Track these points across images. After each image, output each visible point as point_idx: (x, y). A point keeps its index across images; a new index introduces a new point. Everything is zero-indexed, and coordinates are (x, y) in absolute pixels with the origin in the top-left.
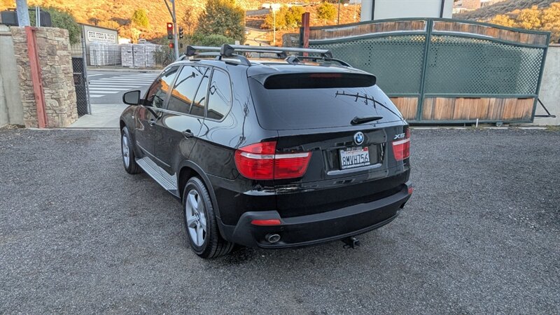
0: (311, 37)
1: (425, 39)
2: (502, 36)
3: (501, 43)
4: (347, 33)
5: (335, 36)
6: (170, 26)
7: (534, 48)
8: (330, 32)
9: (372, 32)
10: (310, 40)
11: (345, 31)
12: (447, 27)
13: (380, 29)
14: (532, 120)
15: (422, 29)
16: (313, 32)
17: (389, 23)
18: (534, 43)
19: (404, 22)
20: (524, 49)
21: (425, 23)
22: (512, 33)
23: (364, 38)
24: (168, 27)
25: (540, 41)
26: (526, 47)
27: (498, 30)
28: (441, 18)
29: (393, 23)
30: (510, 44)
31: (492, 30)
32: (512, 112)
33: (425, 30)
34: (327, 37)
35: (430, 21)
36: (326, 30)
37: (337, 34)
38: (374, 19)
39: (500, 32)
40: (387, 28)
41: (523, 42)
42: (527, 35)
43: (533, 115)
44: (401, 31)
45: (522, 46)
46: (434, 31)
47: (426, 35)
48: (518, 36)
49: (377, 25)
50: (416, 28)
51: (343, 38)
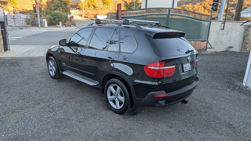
0: (122, 15)
1: (168, 17)
2: (196, 16)
3: (195, 19)
5: (132, 15)
6: (34, 6)
7: (206, 21)
8: (130, 13)
9: (147, 13)
10: (121, 16)
11: (136, 12)
12: (176, 12)
13: (150, 12)
14: (206, 49)
15: (167, 12)
16: (123, 12)
17: (154, 10)
18: (207, 19)
19: (159, 9)
20: (203, 22)
21: (168, 10)
22: (199, 15)
23: (143, 16)
24: (33, 7)
25: (209, 19)
26: (204, 21)
27: (194, 14)
28: (173, 8)
29: (155, 10)
30: (199, 20)
31: (192, 14)
32: (199, 47)
33: (167, 13)
34: (128, 15)
35: (169, 9)
36: (128, 12)
38: (147, 8)
39: (195, 15)
40: (153, 12)
41: (203, 19)
42: (204, 16)
43: (206, 48)
44: (158, 13)
45: (202, 21)
46: (171, 13)
47: (168, 15)
48: (201, 16)
49: (149, 10)
50: (164, 12)
51: (135, 15)
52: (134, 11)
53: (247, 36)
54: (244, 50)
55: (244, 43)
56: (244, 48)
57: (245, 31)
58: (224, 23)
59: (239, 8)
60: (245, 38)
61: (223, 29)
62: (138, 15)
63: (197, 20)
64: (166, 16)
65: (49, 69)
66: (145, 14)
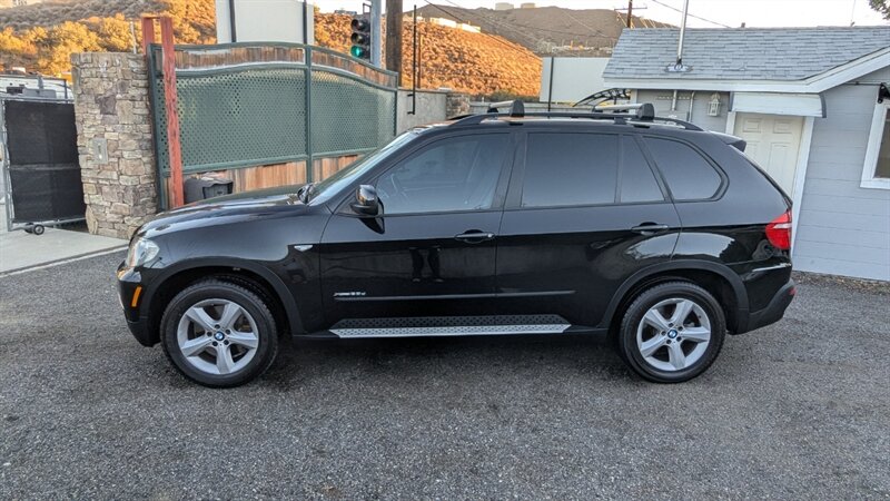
1: (306, 76)
3: (367, 84)
4: (219, 60)
5: (203, 65)
7: (388, 91)
8: (195, 56)
9: (249, 60)
10: (176, 70)
11: (216, 56)
12: (323, 61)
15: (301, 60)
17: (267, 49)
18: (389, 85)
19: (281, 50)
20: (380, 92)
21: (303, 51)
22: (372, 72)
23: (241, 70)
25: (391, 83)
26: (383, 89)
27: (363, 68)
28: (305, 45)
29: (271, 49)
30: (374, 86)
31: (359, 66)
33: (304, 64)
34: (193, 66)
35: (307, 50)
36: (190, 53)
37: (208, 61)
38: (237, 41)
39: (365, 71)
40: (267, 56)
44: (282, 62)
45: (377, 88)
46: (313, 64)
47: (305, 71)
48: (377, 76)
49: (254, 51)
50: (295, 58)
51: (215, 68)
52: (209, 53)
57: (447, 115)
58: (414, 95)
59: (394, 50)
61: (413, 113)
62: (224, 67)
63: (370, 85)
64: (301, 73)
65: (182, 348)
66: (242, 62)
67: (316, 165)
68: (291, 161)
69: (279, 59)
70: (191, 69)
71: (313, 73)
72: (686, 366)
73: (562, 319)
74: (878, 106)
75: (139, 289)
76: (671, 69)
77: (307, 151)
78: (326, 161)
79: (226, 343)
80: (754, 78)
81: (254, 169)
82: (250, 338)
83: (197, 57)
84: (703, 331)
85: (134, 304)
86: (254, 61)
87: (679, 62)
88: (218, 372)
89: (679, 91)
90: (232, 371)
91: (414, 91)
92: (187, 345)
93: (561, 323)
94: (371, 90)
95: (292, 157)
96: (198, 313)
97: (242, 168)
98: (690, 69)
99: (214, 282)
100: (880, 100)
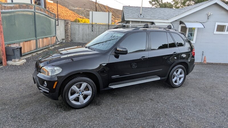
2: (49, 15)
4: (11, 8)
5: (7, 9)
11: (10, 6)
12: (38, 9)
15: (33, 9)
18: (54, 17)
29: (25, 5)
31: (47, 12)
32: (53, 42)
36: (3, 5)
40: (24, 7)
41: (52, 17)
43: (56, 42)
44: (28, 9)
46: (36, 11)
47: (34, 13)
48: (51, 14)
49: (21, 6)
50: (31, 8)
51: (10, 10)
52: (8, 5)
53: (67, 30)
54: (68, 40)
55: (67, 35)
56: (67, 39)
57: (65, 26)
60: (66, 31)
61: (58, 25)
62: (13, 10)
63: (50, 17)
64: (33, 13)
65: (70, 99)
66: (18, 9)
67: (38, 40)
68: (32, 40)
69: (27, 9)
70: (3, 10)
71: (36, 13)
72: (180, 83)
73: (157, 76)
74: (180, 25)
75: (56, 83)
76: (139, 16)
77: (36, 37)
78: (41, 40)
79: (82, 95)
80: (157, 19)
81: (22, 43)
82: (90, 92)
83: (5, 7)
84: (183, 75)
85: (54, 87)
86: (21, 9)
87: (141, 15)
88: (80, 104)
89: (141, 21)
90: (84, 103)
91: (58, 19)
92: (71, 97)
93: (158, 77)
94: (50, 18)
95: (32, 38)
96: (74, 87)
97: (19, 43)
98: (143, 16)
99: (80, 77)
100: (180, 24)
